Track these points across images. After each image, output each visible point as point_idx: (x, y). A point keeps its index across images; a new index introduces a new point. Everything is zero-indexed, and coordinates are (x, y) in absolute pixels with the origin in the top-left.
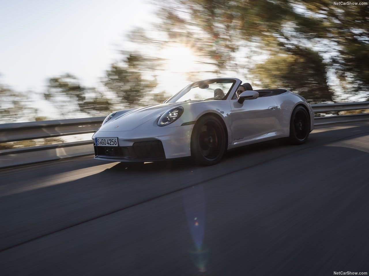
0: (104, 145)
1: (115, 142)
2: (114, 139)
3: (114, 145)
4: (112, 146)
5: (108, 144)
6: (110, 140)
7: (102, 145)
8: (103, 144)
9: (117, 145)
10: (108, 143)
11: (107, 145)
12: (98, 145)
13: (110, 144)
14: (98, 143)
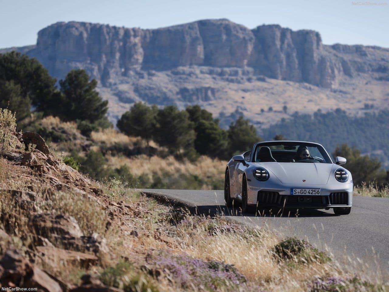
0: (304, 194)
1: (318, 192)
2: (317, 190)
3: (317, 194)
4: (314, 194)
5: (310, 193)
6: (313, 190)
7: (300, 194)
8: (302, 193)
9: (320, 194)
10: (308, 193)
11: (307, 194)
12: (294, 194)
13: (311, 194)
14: (294, 192)
